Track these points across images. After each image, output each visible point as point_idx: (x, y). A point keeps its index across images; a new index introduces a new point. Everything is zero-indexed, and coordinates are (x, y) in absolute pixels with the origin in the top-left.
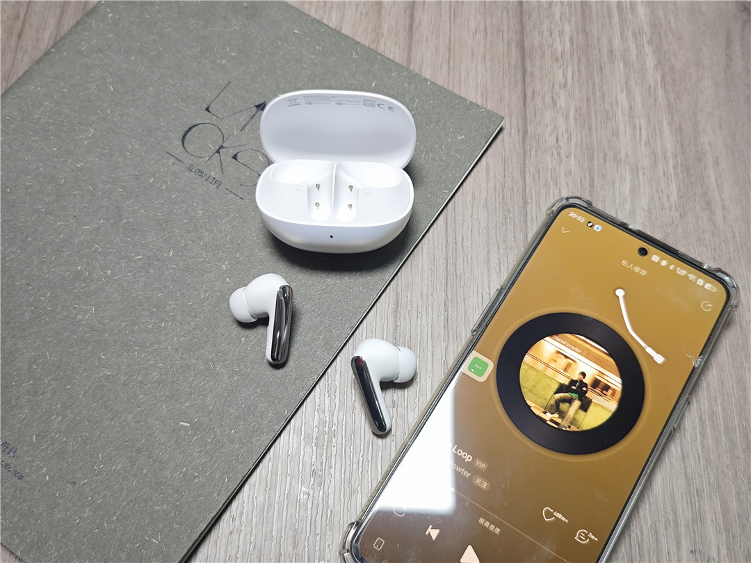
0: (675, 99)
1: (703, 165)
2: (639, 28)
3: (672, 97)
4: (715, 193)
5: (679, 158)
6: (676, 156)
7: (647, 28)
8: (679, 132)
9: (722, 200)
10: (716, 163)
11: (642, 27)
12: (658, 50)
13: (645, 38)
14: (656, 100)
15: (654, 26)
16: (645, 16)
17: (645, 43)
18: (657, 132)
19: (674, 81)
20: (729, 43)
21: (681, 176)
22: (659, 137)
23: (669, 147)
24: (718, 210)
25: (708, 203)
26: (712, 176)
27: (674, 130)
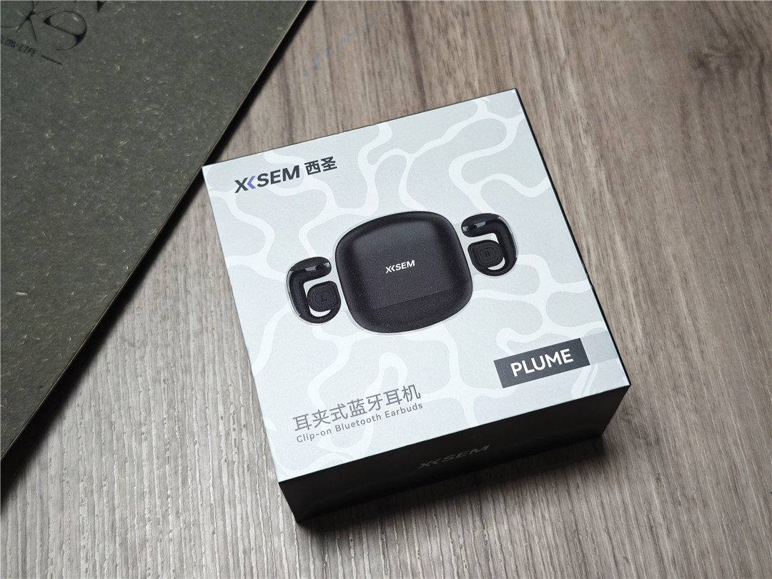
0: (626, 203)
1: (669, 287)
2: (572, 112)
3: (623, 201)
4: (688, 322)
5: (639, 282)
6: (636, 280)
7: (581, 112)
8: (635, 246)
9: (697, 330)
10: (685, 281)
11: (576, 110)
12: (598, 140)
13: (580, 126)
14: (603, 207)
15: (591, 107)
16: (578, 94)
17: (581, 132)
18: (610, 251)
19: (623, 178)
20: (685, 116)
21: (644, 306)
22: (612, 258)
23: (626, 269)
24: (693, 345)
25: (681, 337)
26: (682, 299)
27: (629, 245)
